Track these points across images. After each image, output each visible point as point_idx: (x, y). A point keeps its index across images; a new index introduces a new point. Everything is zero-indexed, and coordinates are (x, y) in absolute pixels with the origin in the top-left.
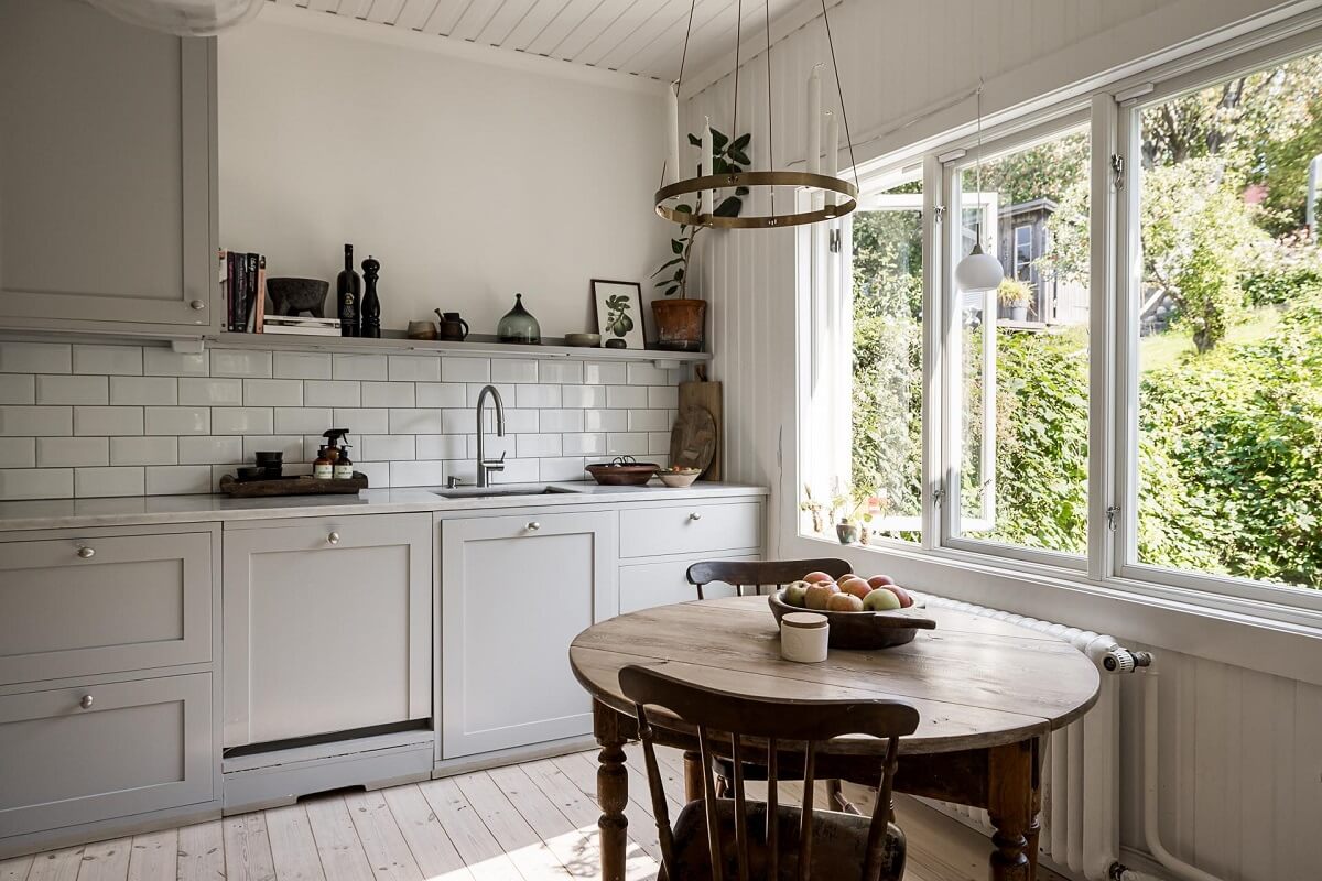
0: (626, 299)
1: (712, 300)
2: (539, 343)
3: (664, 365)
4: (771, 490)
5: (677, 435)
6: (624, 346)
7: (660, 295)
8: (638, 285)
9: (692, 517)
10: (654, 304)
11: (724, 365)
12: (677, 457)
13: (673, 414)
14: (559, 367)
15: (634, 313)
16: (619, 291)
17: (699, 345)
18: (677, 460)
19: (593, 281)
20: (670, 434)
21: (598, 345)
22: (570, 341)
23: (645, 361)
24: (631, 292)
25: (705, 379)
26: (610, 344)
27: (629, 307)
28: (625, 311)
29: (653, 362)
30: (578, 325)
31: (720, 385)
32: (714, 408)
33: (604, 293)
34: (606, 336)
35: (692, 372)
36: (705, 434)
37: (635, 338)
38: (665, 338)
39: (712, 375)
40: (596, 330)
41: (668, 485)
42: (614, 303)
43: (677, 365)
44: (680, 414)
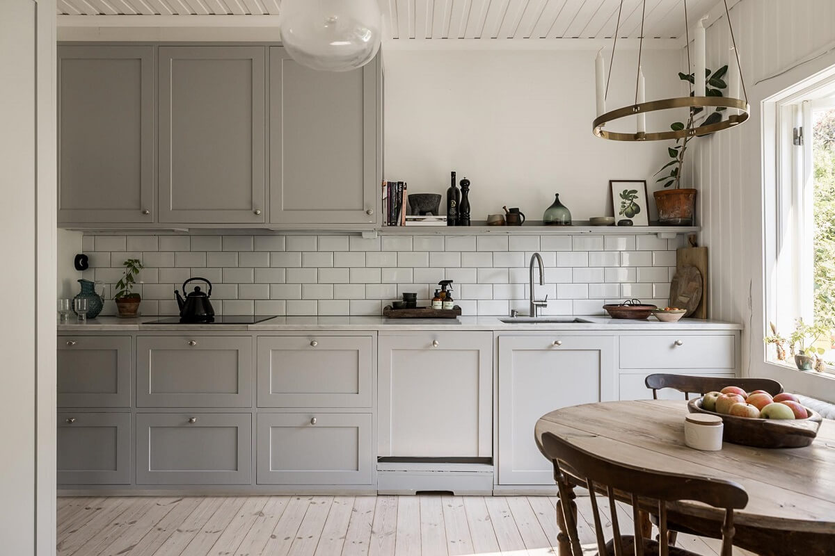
0: (635, 192)
1: (701, 189)
2: (570, 225)
3: (663, 236)
4: (744, 326)
5: (674, 285)
6: (631, 224)
7: (660, 187)
8: (645, 182)
9: (677, 343)
10: (656, 194)
11: (708, 236)
12: (675, 300)
13: (672, 271)
14: (589, 240)
15: (641, 201)
16: (630, 187)
17: (691, 220)
18: (673, 303)
19: (611, 182)
20: (670, 284)
21: (613, 224)
22: (594, 222)
23: (650, 234)
24: (639, 187)
25: (696, 245)
26: (621, 223)
27: (637, 197)
28: (635, 200)
29: (656, 234)
30: (600, 211)
31: (706, 249)
32: (702, 265)
33: (618, 189)
34: (619, 217)
35: (686, 240)
36: (695, 284)
37: (641, 218)
38: (664, 217)
39: (701, 242)
40: (613, 215)
41: (661, 321)
42: (626, 195)
43: (674, 236)
44: (677, 270)
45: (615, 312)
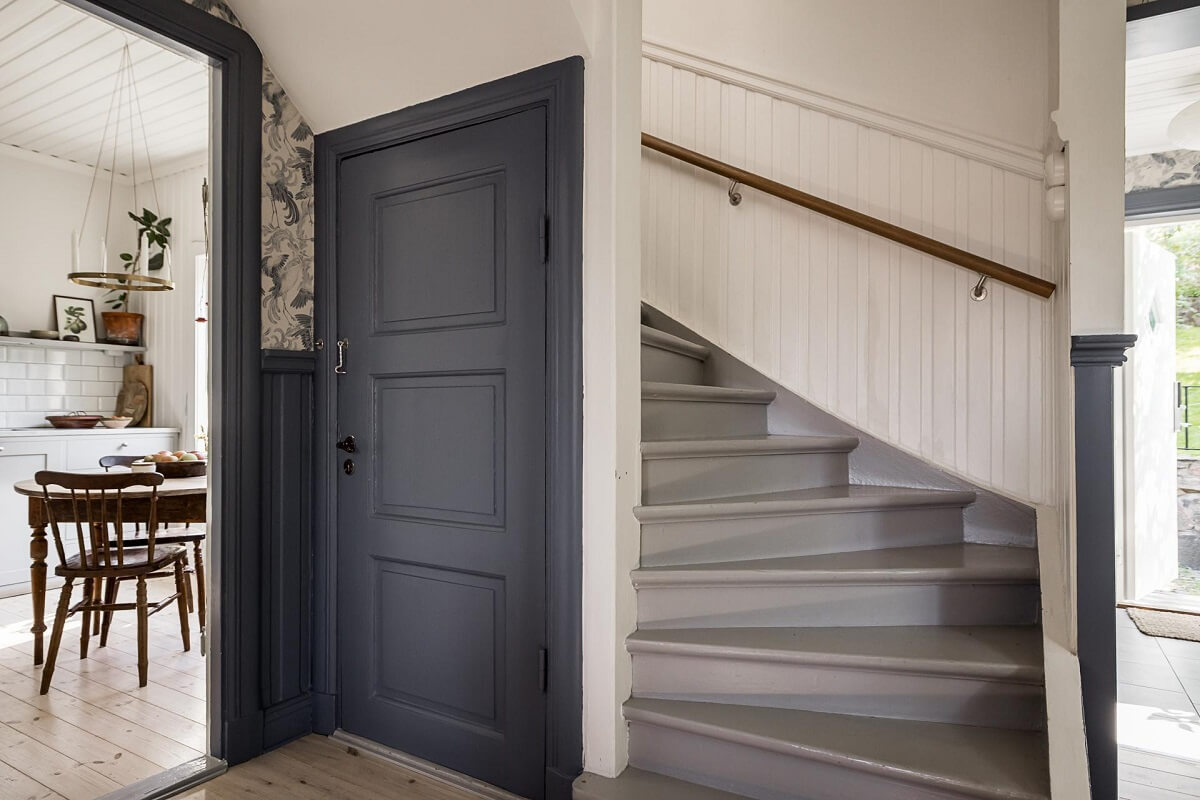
0: (82, 309)
1: (147, 315)
2: (7, 335)
3: (110, 353)
4: (181, 429)
5: (121, 399)
6: (78, 340)
7: (108, 308)
8: (91, 301)
9: (123, 445)
10: (104, 315)
11: (152, 356)
12: (121, 411)
13: (119, 386)
14: (31, 352)
15: (88, 318)
16: (76, 304)
17: (138, 342)
18: (120, 412)
19: (55, 296)
20: (116, 399)
21: (57, 339)
22: (34, 335)
23: (97, 350)
24: (87, 306)
25: (142, 363)
26: (67, 338)
27: (83, 315)
28: (81, 317)
29: (103, 351)
30: (42, 323)
31: (152, 367)
32: (147, 381)
33: (62, 305)
34: (63, 333)
35: (133, 358)
36: (140, 397)
37: (88, 335)
38: (112, 336)
39: (147, 360)
40: (56, 329)
41: (108, 428)
42: (71, 311)
43: (122, 354)
44: (124, 386)
45: (59, 423)
